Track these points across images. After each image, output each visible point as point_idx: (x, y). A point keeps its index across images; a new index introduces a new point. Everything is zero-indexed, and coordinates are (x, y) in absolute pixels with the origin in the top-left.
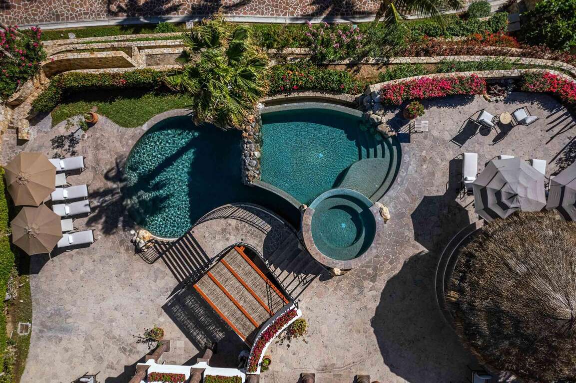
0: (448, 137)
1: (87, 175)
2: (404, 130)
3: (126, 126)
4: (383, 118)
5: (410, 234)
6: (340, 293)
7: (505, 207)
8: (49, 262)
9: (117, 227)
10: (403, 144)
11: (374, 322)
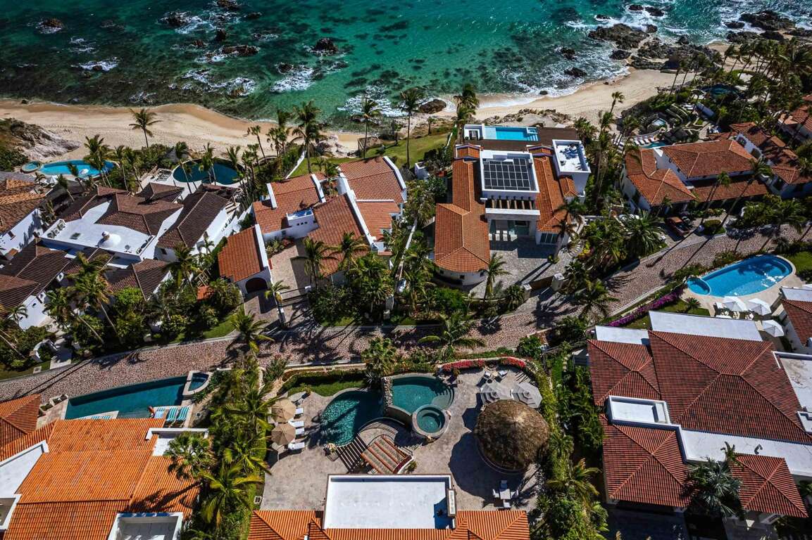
0: (474, 385)
1: (303, 418)
2: (454, 383)
3: (324, 396)
4: (445, 379)
5: (462, 423)
6: (431, 451)
7: (494, 399)
8: (278, 462)
9: (316, 444)
10: (454, 388)
11: (450, 465)
